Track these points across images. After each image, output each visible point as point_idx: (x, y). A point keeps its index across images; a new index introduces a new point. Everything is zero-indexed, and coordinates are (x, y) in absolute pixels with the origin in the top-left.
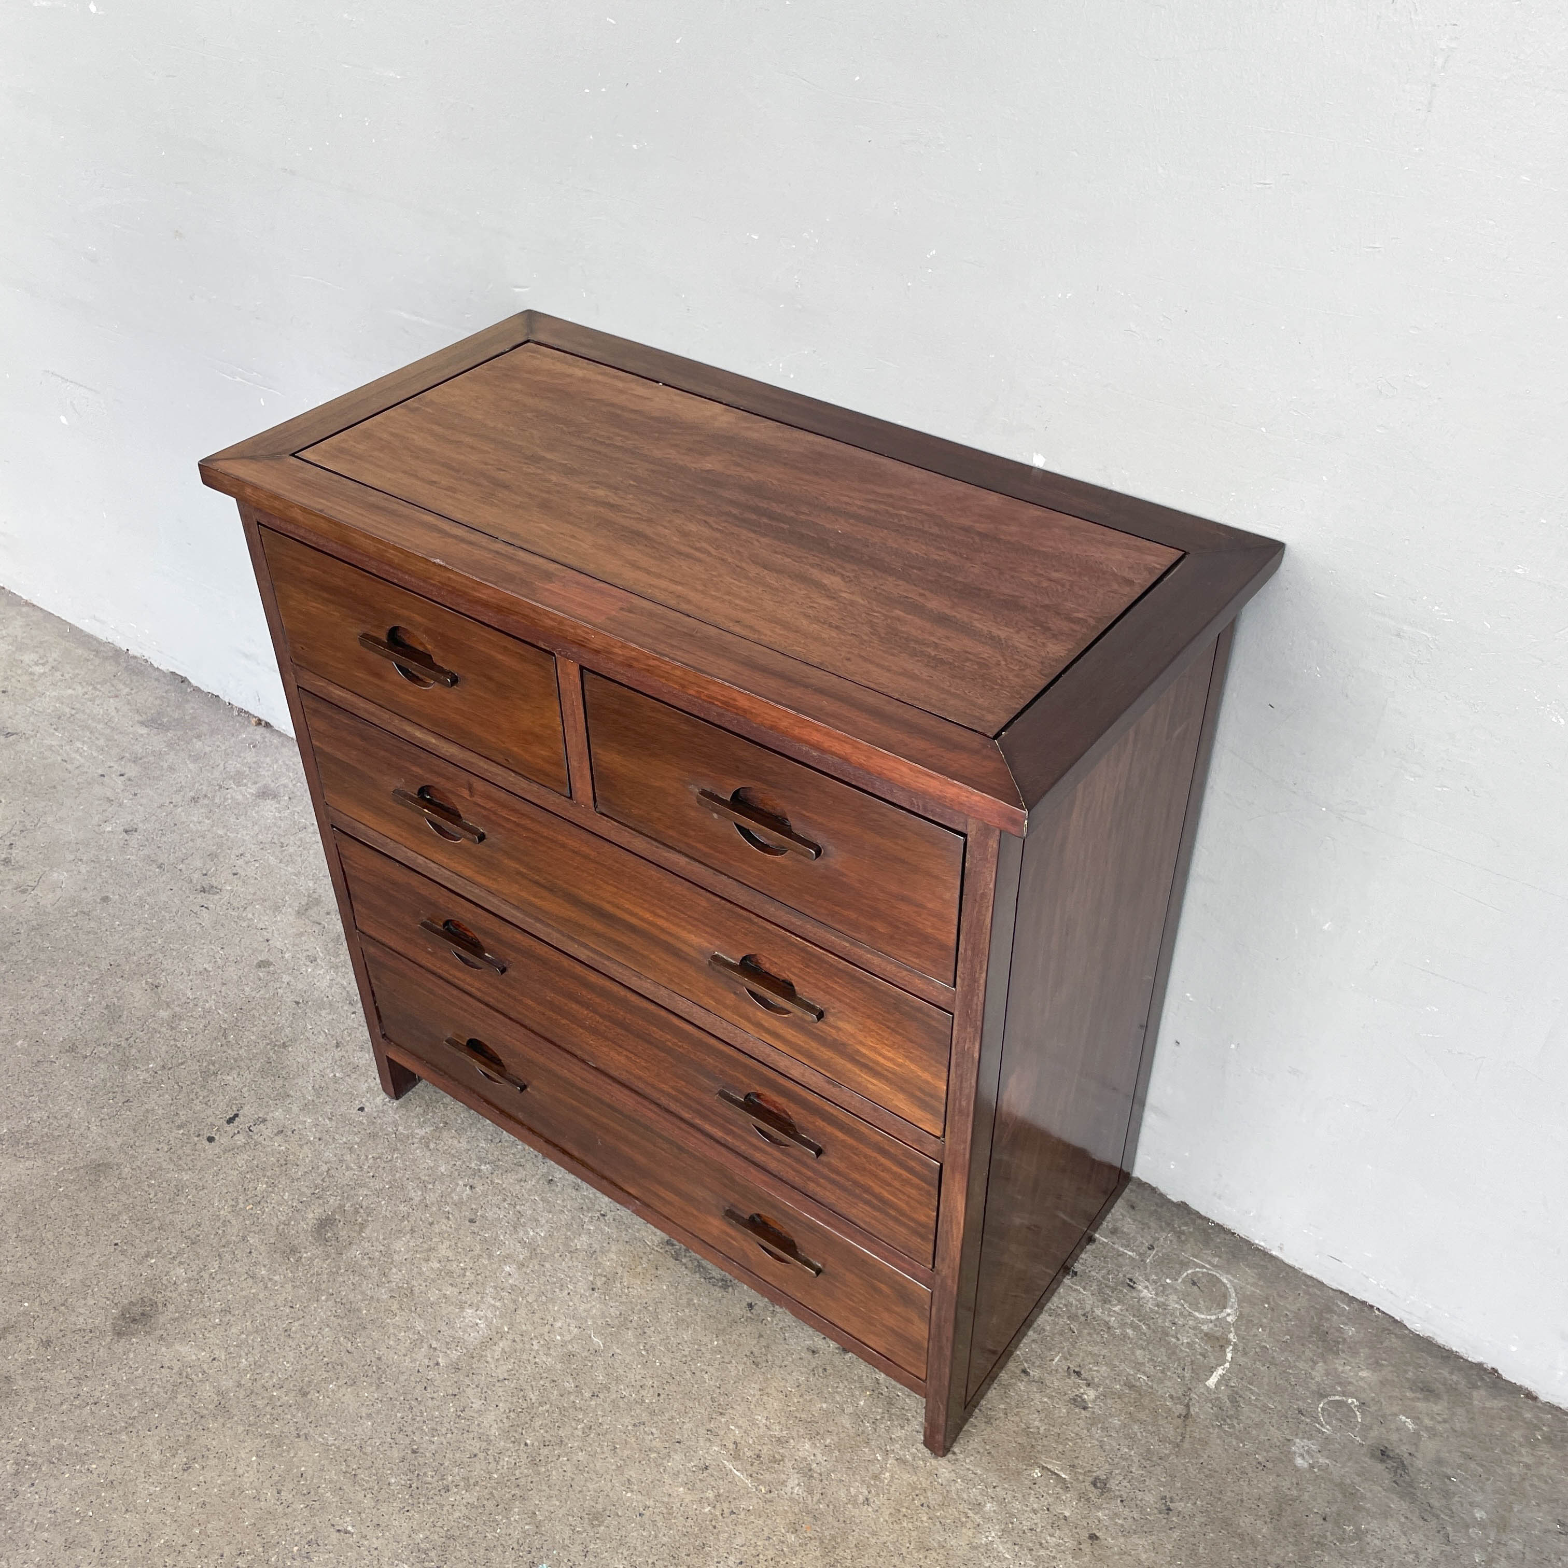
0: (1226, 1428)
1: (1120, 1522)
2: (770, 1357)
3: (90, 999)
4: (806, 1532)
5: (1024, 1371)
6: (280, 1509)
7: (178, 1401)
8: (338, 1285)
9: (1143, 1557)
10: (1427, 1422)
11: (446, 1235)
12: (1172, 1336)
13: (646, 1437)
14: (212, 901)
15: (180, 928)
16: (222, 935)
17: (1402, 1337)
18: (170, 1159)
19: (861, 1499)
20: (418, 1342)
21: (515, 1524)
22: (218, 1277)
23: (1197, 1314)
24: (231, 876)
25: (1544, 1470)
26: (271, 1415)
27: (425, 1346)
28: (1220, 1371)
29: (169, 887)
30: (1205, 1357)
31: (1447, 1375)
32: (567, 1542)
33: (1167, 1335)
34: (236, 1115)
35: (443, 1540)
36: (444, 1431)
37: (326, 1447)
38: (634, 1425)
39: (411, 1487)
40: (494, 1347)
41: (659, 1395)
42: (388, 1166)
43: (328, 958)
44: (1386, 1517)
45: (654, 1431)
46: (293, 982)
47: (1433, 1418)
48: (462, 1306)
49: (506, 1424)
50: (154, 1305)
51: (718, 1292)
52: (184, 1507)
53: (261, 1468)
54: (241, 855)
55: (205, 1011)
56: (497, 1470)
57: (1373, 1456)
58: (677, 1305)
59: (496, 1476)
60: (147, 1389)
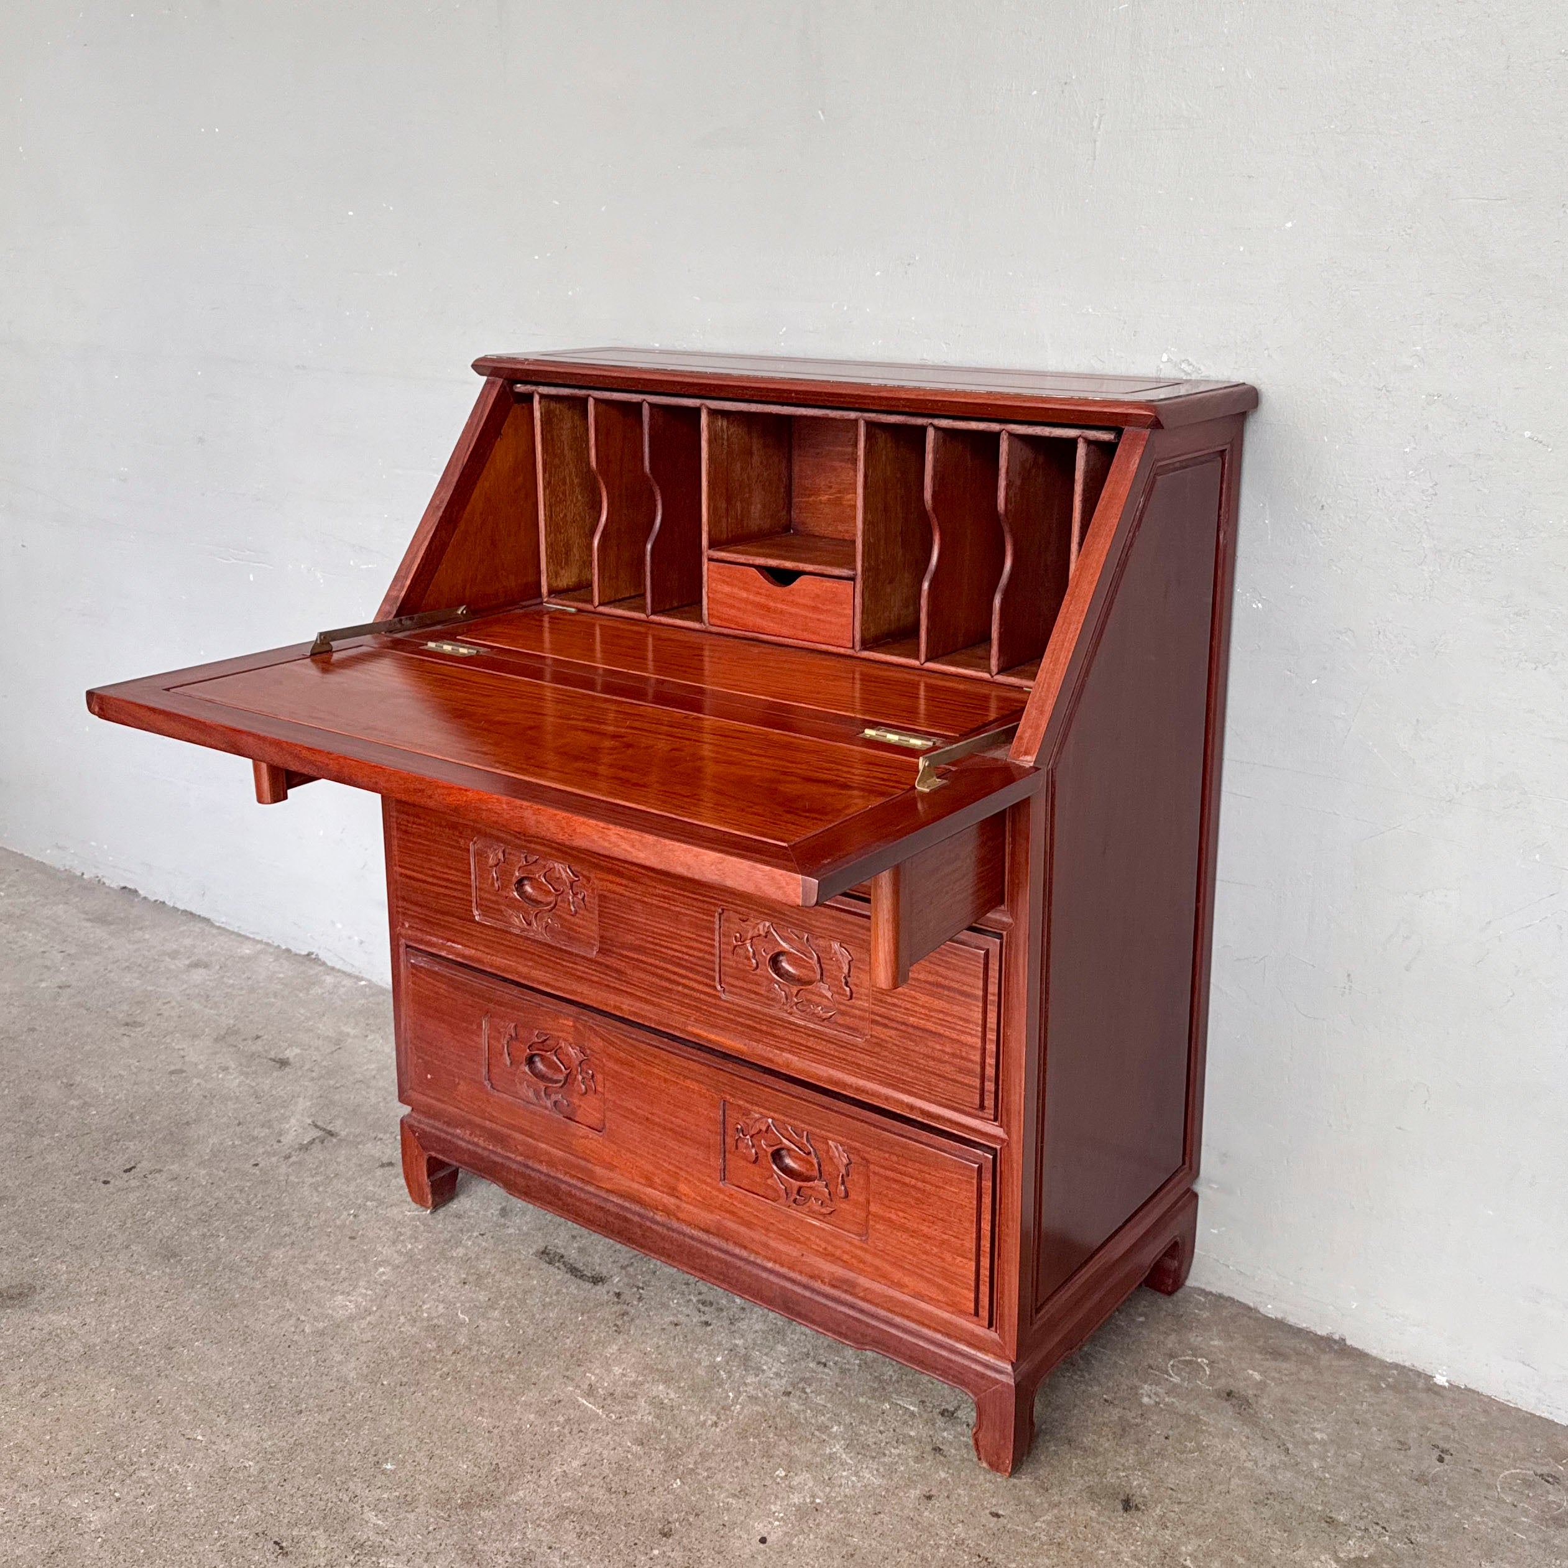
1: (964, 1440)
2: (632, 1328)
6: (132, 1424)
7: (45, 1351)
8: (214, 1278)
10: (1275, 1374)
11: (326, 1247)
13: (502, 1380)
14: (134, 1031)
15: (100, 1048)
16: (140, 1053)
17: (1256, 1319)
18: (65, 1194)
19: (710, 1422)
20: (287, 1316)
21: (363, 1436)
22: (98, 1271)
24: (155, 1016)
25: (1386, 1407)
29: (94, 1023)
31: (1297, 1345)
32: (413, 1449)
34: (134, 1167)
35: (291, 1446)
36: (303, 1374)
37: (187, 1384)
38: (492, 1372)
39: (264, 1410)
40: (361, 1321)
41: (519, 1353)
42: (275, 1202)
43: (240, 1068)
44: (1228, 1437)
45: (512, 1377)
46: (203, 1083)
47: (1280, 1372)
48: (333, 1293)
49: (365, 1371)
50: (32, 1288)
51: (588, 1285)
52: (38, 1422)
53: (119, 1396)
54: (168, 1002)
55: (115, 1101)
56: (351, 1401)
57: (1218, 1396)
58: (547, 1293)
59: (349, 1405)
60: (16, 1344)
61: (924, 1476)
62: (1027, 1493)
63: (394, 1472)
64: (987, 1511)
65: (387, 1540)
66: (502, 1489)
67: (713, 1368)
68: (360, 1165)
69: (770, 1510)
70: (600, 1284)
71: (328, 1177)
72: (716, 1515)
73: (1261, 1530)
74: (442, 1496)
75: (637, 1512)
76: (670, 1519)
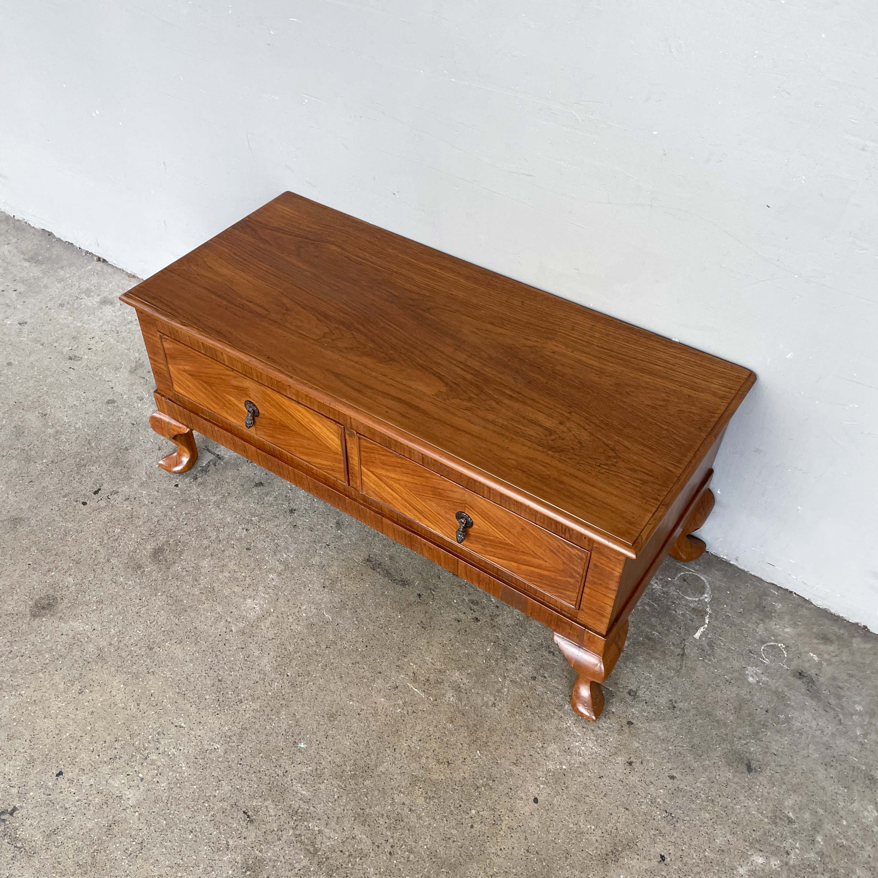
0: (706, 661)
1: (645, 714)
2: (432, 624)
3: (4, 422)
4: (458, 722)
6: (139, 715)
7: (73, 654)
8: (168, 587)
9: (660, 734)
10: (826, 656)
11: (233, 557)
12: (673, 610)
13: (360, 670)
14: (76, 365)
15: (57, 380)
16: (84, 385)
17: (810, 609)
18: (60, 515)
19: (490, 703)
20: (219, 618)
21: (283, 720)
22: (94, 583)
23: (687, 598)
24: (87, 351)
26: (131, 661)
27: (224, 621)
28: (702, 629)
29: (49, 356)
30: (693, 622)
31: (837, 631)
32: (315, 730)
33: (670, 609)
34: (100, 489)
35: (240, 730)
36: (237, 668)
37: (166, 679)
38: (353, 663)
39: (219, 700)
40: (265, 621)
41: (367, 646)
42: (195, 518)
44: (804, 710)
45: (365, 667)
46: (129, 412)
47: (829, 654)
48: (245, 598)
50: (55, 599)
51: (399, 588)
52: (80, 714)
53: (127, 691)
54: (93, 338)
55: (76, 429)
56: (271, 691)
57: (794, 676)
58: (375, 595)
59: (270, 693)
60: (54, 648)
61: (625, 746)
63: (306, 750)
64: (667, 774)
65: (311, 808)
66: (374, 762)
67: (488, 658)
68: (242, 485)
69: (537, 775)
70: (407, 586)
71: (224, 496)
72: (505, 780)
73: (831, 787)
74: (339, 769)
75: (457, 779)
76: (478, 784)
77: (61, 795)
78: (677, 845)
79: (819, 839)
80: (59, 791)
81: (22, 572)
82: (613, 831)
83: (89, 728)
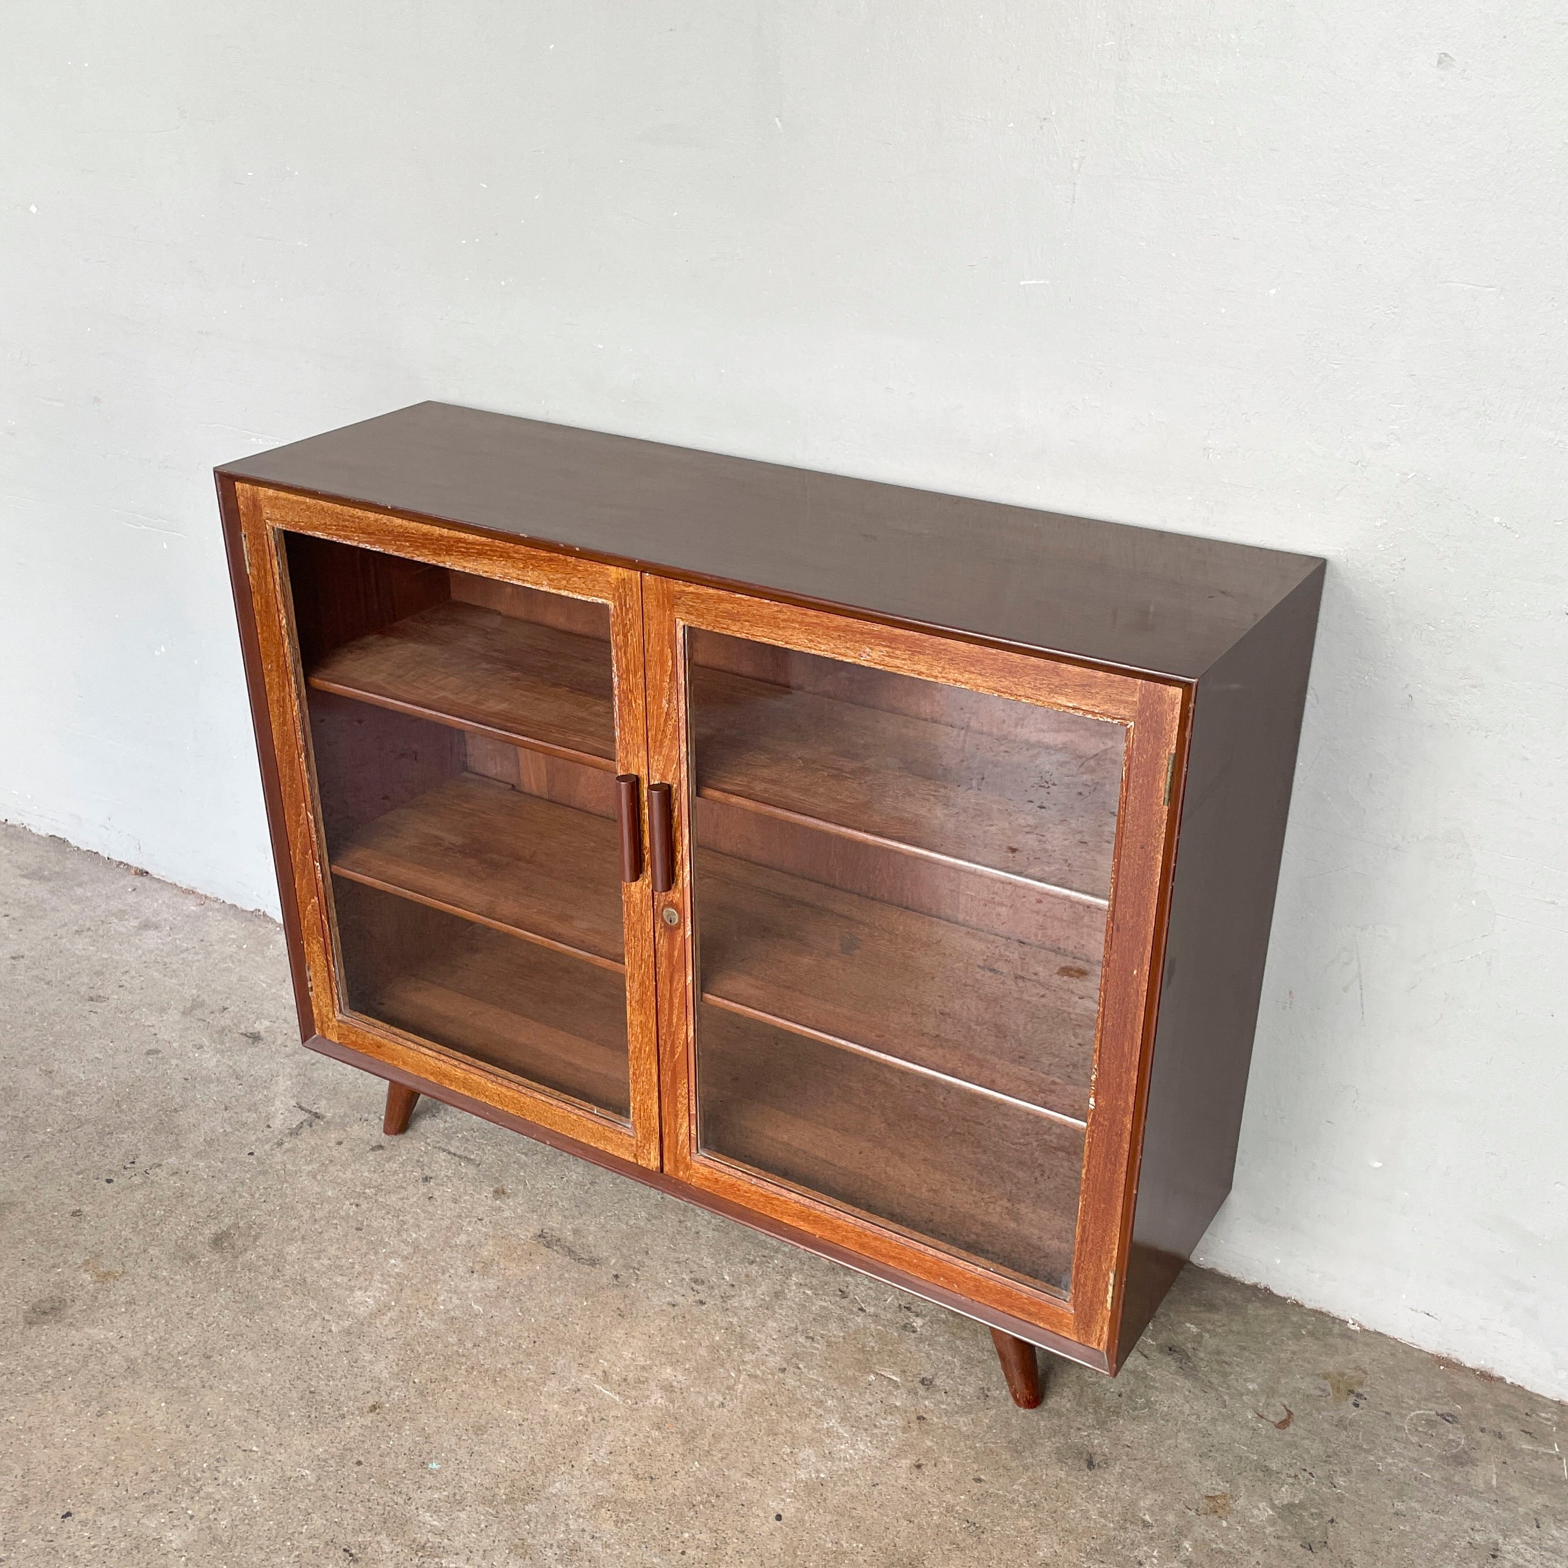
1: (944, 1406)
2: (634, 1311)
4: (668, 1428)
5: (861, 1309)
6: (189, 1438)
7: (89, 1368)
8: (235, 1280)
9: (964, 1429)
10: (1209, 1326)
11: (335, 1240)
13: (523, 1371)
14: (99, 1007)
15: (70, 1028)
16: (111, 1032)
18: (72, 1196)
19: (717, 1403)
20: (312, 1316)
21: (406, 1437)
24: (117, 989)
25: (1307, 1355)
26: (178, 1373)
27: (319, 1319)
29: (58, 998)
31: (1227, 1295)
32: (454, 1447)
34: (133, 1163)
36: (339, 1376)
37: (230, 1394)
38: (513, 1364)
39: (310, 1416)
40: (382, 1317)
41: (535, 1342)
42: (278, 1194)
43: (213, 1045)
44: (1172, 1392)
45: (531, 1367)
46: (181, 1063)
47: (1213, 1324)
48: (352, 1289)
49: (396, 1369)
50: (63, 1301)
51: (586, 1268)
52: (99, 1441)
53: (170, 1410)
54: (126, 972)
55: (98, 1088)
56: (388, 1402)
57: (1161, 1351)
58: (550, 1279)
59: (387, 1405)
60: (60, 1361)
61: (912, 1446)
62: (1004, 1457)
63: (439, 1471)
64: (971, 1477)
65: (446, 1541)
66: (540, 1482)
67: (714, 1349)
68: (352, 1149)
69: (781, 1487)
70: (598, 1266)
71: (323, 1164)
72: (734, 1495)
73: (1207, 1482)
74: (487, 1493)
75: (664, 1497)
76: (694, 1502)
77: (69, 1540)
78: (981, 1561)
79: (1187, 1544)
80: (66, 1535)
81: (13, 1270)
82: (890, 1548)
83: (113, 1458)
